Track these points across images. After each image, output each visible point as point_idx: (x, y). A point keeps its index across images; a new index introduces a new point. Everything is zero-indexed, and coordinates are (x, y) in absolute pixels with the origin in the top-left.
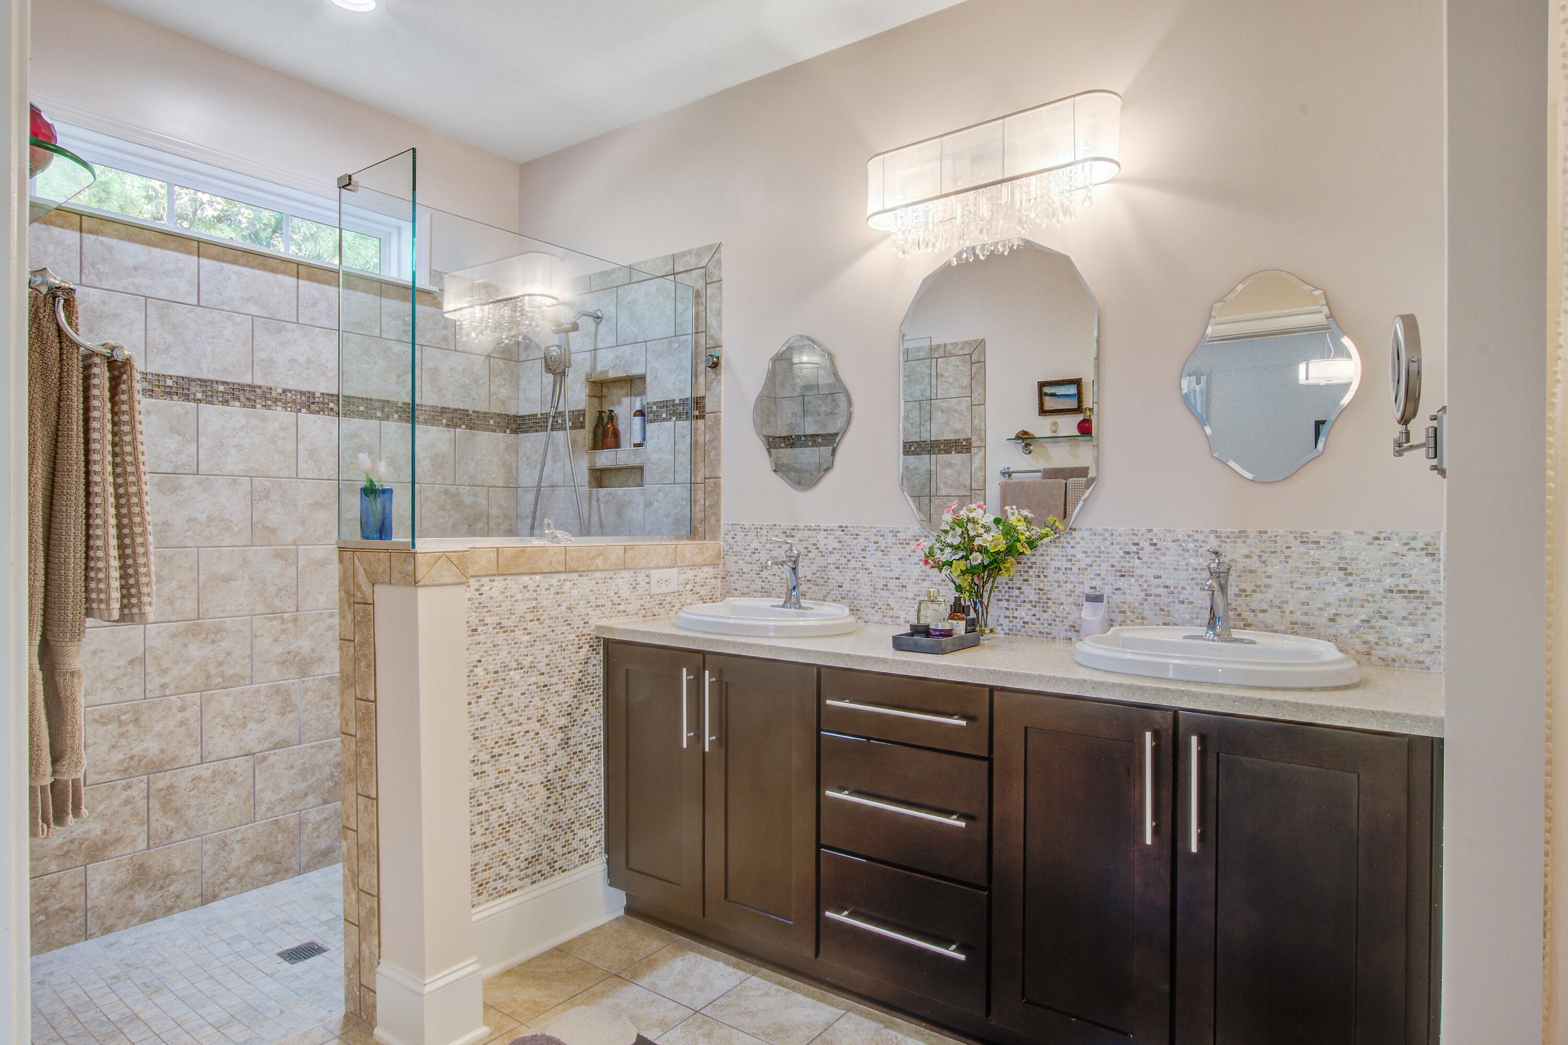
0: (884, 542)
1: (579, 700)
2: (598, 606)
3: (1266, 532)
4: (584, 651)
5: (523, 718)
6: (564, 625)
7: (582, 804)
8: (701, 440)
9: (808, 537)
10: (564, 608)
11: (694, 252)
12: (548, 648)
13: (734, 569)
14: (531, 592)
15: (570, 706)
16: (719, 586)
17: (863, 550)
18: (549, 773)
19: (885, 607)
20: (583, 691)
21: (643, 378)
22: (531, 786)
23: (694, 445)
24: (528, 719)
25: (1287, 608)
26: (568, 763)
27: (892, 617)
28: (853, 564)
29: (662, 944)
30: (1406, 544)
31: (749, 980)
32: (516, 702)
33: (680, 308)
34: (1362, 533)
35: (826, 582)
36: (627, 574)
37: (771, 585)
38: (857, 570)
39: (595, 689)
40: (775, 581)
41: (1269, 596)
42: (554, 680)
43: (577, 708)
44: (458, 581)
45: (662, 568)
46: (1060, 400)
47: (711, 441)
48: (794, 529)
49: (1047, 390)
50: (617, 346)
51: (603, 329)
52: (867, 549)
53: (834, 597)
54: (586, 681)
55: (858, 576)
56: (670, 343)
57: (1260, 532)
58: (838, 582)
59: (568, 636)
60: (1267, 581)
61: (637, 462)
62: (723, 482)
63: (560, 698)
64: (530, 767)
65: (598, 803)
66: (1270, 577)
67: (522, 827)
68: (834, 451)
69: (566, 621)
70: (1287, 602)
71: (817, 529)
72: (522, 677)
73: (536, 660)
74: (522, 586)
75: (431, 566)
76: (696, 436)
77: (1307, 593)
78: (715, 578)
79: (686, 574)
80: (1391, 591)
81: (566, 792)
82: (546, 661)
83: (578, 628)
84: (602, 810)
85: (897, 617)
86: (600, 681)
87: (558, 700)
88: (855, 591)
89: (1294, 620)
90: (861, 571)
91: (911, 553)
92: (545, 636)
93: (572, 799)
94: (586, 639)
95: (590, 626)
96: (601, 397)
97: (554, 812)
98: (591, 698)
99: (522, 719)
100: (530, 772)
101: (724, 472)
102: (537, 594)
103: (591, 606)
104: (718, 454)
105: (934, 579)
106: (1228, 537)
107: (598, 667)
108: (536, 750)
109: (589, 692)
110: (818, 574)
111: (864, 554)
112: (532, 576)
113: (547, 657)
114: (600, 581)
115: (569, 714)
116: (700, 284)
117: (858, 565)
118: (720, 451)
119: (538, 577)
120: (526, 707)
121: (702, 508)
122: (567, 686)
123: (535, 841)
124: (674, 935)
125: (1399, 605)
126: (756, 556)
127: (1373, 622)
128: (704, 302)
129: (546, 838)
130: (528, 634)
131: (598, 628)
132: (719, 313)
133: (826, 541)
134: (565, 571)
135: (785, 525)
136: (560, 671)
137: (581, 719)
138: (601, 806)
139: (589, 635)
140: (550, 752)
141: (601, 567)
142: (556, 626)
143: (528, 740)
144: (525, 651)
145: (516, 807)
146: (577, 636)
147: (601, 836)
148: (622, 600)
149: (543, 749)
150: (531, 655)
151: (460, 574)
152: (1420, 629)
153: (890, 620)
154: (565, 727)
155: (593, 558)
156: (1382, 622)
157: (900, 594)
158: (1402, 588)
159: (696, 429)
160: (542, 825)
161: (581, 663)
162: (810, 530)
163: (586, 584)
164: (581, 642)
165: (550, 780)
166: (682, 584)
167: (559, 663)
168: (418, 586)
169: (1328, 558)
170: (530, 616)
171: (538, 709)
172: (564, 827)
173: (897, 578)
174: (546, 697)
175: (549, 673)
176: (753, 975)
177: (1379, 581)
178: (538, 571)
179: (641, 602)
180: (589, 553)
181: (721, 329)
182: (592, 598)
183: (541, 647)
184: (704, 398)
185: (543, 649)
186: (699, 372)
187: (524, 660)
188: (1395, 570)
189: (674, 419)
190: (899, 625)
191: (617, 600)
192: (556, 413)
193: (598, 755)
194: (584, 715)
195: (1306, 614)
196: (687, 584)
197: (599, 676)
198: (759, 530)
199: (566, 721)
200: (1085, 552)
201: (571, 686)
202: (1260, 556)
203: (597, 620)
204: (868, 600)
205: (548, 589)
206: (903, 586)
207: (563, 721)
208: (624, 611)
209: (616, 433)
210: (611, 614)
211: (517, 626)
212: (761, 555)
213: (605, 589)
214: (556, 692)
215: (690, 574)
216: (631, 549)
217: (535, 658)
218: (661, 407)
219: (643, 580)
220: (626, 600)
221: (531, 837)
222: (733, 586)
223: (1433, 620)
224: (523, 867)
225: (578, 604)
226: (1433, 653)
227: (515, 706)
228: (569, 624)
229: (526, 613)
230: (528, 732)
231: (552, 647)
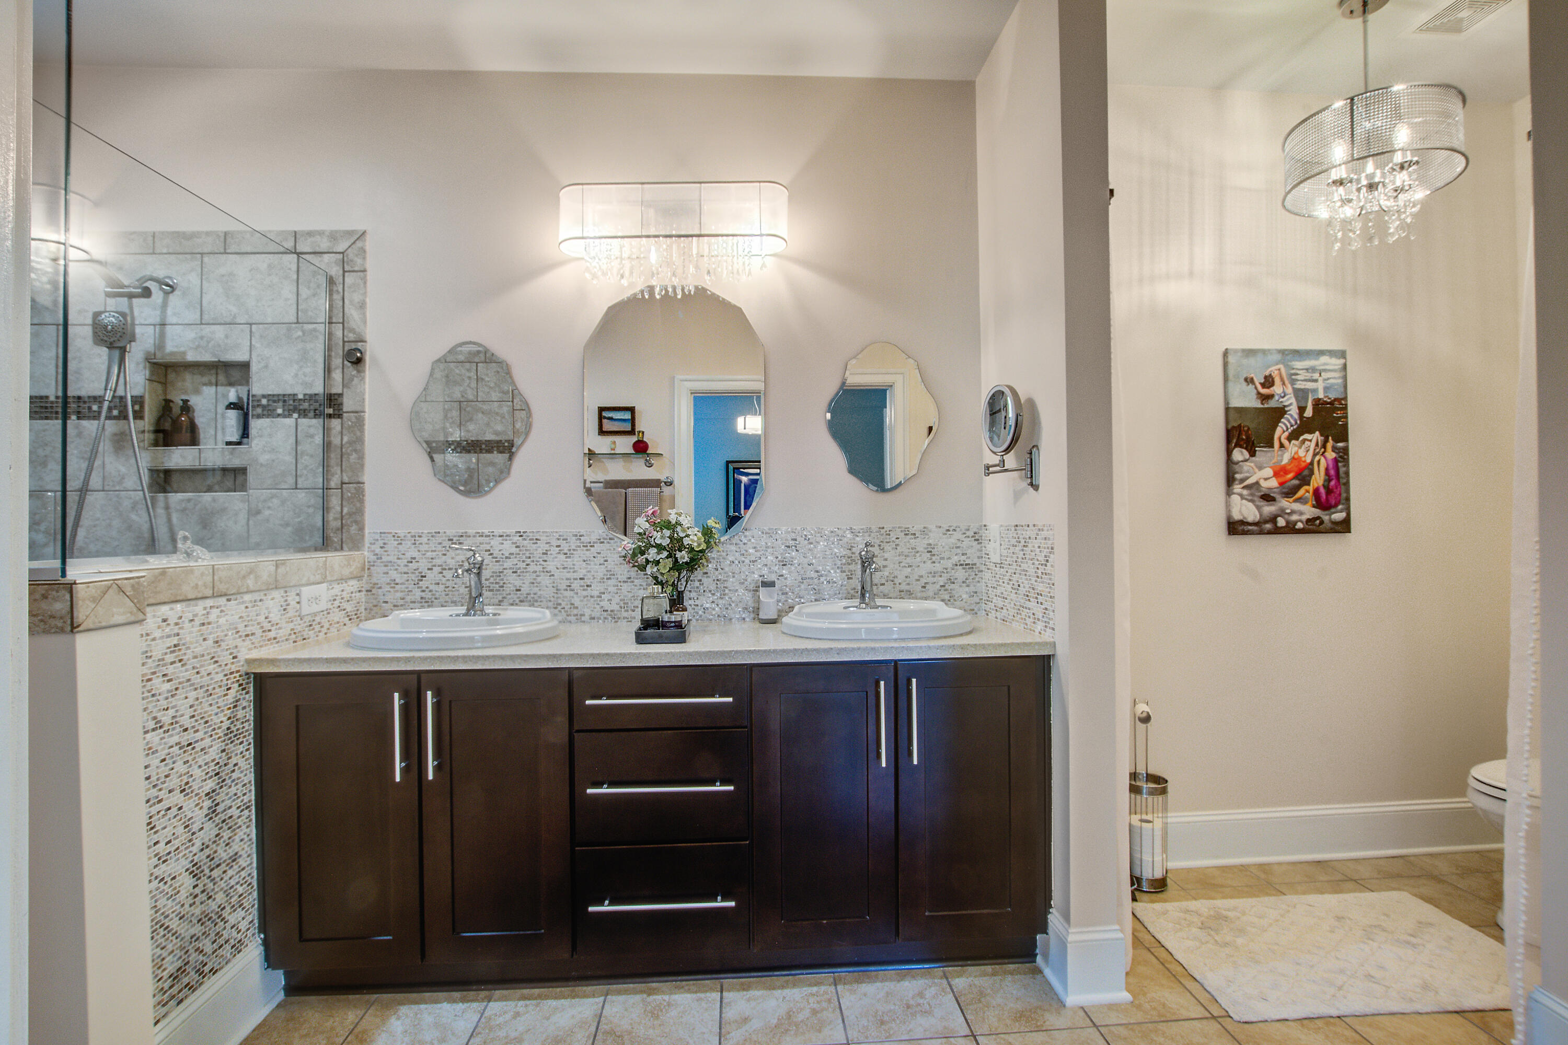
0: (568, 545)
1: (227, 754)
2: (247, 635)
3: (883, 528)
4: (232, 692)
5: (163, 792)
6: (210, 664)
7: (232, 882)
8: (336, 441)
9: (480, 543)
10: (210, 642)
11: (327, 233)
12: (193, 695)
13: (384, 580)
14: (172, 627)
15: (218, 763)
16: (363, 600)
17: (543, 554)
18: (195, 854)
19: (569, 606)
20: (232, 742)
21: (245, 366)
22: (174, 878)
23: (327, 446)
24: (170, 792)
25: (896, 581)
26: (217, 836)
27: (577, 615)
28: (532, 568)
29: (360, 1013)
30: (964, 533)
31: (488, 1008)
32: (155, 773)
33: (304, 292)
34: (940, 527)
35: (502, 587)
36: (277, 594)
37: (433, 595)
38: (538, 573)
39: (245, 737)
40: (440, 590)
41: (886, 573)
42: (200, 735)
43: (226, 765)
44: (132, 619)
45: (314, 584)
46: (616, 423)
47: (350, 443)
48: (462, 536)
49: (605, 414)
50: (202, 324)
51: (174, 299)
52: (549, 553)
53: (511, 601)
54: (234, 729)
55: (539, 579)
56: (289, 330)
57: (880, 528)
58: (516, 586)
59: (216, 676)
60: (885, 563)
61: (236, 462)
62: (367, 488)
63: (206, 756)
64: (173, 854)
65: (249, 875)
66: (886, 560)
67: (164, 935)
68: (510, 459)
69: (213, 657)
70: (897, 577)
71: (491, 535)
72: (161, 739)
73: (178, 714)
74: (160, 620)
75: (96, 600)
76: (329, 436)
77: (909, 570)
78: (360, 591)
79: (334, 590)
80: (956, 565)
81: (215, 873)
82: (190, 712)
83: (226, 665)
84: (255, 884)
85: (582, 615)
86: (250, 726)
87: (204, 760)
88: (535, 594)
89: (902, 589)
90: (542, 574)
91: (596, 555)
92: (189, 680)
93: (222, 879)
94: (235, 677)
95: (239, 661)
96: (164, 384)
97: (202, 903)
98: (241, 748)
99: (162, 794)
100: (173, 860)
101: (369, 477)
102: (180, 628)
103: (240, 636)
104: (361, 457)
105: (619, 577)
106: (859, 532)
107: (248, 709)
108: (180, 830)
109: (238, 742)
110: (492, 580)
111: (545, 557)
112: (173, 606)
113: (191, 707)
114: (249, 605)
115: (217, 774)
116: (335, 271)
117: (539, 568)
118: (363, 454)
119: (179, 607)
120: (166, 776)
121: (339, 516)
122: (215, 740)
123: (182, 948)
124: (367, 997)
125: (960, 574)
126: (413, 566)
127: (947, 586)
128: (341, 290)
129: (193, 940)
130: (169, 681)
131: (249, 662)
132: (362, 306)
133: (501, 547)
134: (213, 596)
135: (451, 532)
136: (206, 722)
137: (230, 777)
138: (252, 877)
139: (238, 671)
140: (195, 828)
141: (252, 588)
142: (202, 666)
143: (170, 820)
144: (164, 704)
145: (156, 912)
146: (226, 675)
147: (254, 913)
148: (272, 625)
149: (188, 826)
150: (172, 708)
151: (135, 610)
152: (972, 588)
153: (574, 618)
154: (213, 791)
155: (244, 577)
156: (952, 586)
157: (585, 593)
158: (962, 562)
159: (329, 429)
160: (188, 924)
161: (229, 708)
162: (482, 536)
163: (234, 610)
164: (229, 682)
165: (196, 864)
166: (330, 601)
167: (205, 713)
168: (78, 632)
169: (921, 544)
170: (170, 658)
171: (181, 776)
172: (214, 918)
173: (581, 579)
174: (190, 758)
175: (193, 727)
176: (489, 1001)
177: (949, 558)
178: (181, 598)
179: (291, 625)
180: (239, 572)
181: (365, 323)
182: (241, 627)
183: (184, 696)
184: (340, 395)
185: (186, 698)
186: (333, 367)
187: (164, 715)
188: (959, 551)
189: (295, 415)
190: (584, 622)
191: (267, 626)
192: (114, 397)
193: (249, 816)
194: (233, 771)
195: (908, 584)
196: (335, 600)
197: (248, 720)
198: (417, 538)
199: (213, 784)
200: (755, 548)
201: (219, 738)
202: (879, 545)
203: (248, 652)
204: (550, 601)
205: (192, 620)
206: (587, 586)
207: (210, 785)
208: (275, 638)
209: (193, 428)
210: (261, 644)
211: (154, 673)
212: (419, 564)
213: (255, 614)
214: (202, 750)
215: (337, 589)
216: (283, 564)
217: (177, 711)
218: (274, 401)
219: (294, 600)
220: (277, 624)
221: (176, 944)
222: (382, 598)
223: (979, 582)
224: (166, 988)
225: (226, 635)
226: (979, 603)
227: (154, 778)
228: (216, 662)
229: (166, 654)
230: (169, 808)
231: (198, 694)
